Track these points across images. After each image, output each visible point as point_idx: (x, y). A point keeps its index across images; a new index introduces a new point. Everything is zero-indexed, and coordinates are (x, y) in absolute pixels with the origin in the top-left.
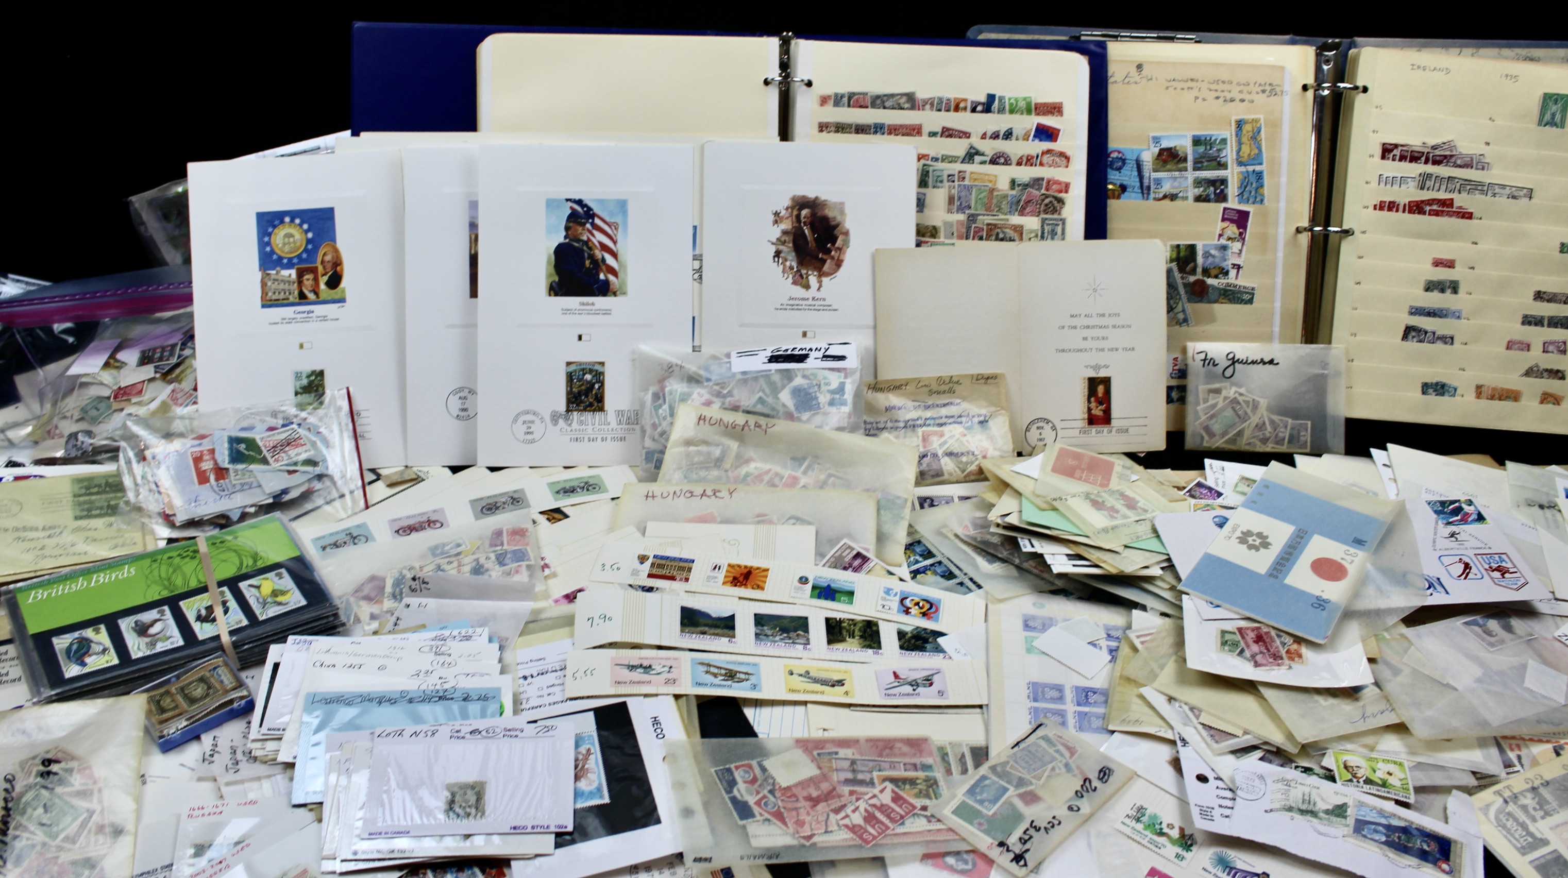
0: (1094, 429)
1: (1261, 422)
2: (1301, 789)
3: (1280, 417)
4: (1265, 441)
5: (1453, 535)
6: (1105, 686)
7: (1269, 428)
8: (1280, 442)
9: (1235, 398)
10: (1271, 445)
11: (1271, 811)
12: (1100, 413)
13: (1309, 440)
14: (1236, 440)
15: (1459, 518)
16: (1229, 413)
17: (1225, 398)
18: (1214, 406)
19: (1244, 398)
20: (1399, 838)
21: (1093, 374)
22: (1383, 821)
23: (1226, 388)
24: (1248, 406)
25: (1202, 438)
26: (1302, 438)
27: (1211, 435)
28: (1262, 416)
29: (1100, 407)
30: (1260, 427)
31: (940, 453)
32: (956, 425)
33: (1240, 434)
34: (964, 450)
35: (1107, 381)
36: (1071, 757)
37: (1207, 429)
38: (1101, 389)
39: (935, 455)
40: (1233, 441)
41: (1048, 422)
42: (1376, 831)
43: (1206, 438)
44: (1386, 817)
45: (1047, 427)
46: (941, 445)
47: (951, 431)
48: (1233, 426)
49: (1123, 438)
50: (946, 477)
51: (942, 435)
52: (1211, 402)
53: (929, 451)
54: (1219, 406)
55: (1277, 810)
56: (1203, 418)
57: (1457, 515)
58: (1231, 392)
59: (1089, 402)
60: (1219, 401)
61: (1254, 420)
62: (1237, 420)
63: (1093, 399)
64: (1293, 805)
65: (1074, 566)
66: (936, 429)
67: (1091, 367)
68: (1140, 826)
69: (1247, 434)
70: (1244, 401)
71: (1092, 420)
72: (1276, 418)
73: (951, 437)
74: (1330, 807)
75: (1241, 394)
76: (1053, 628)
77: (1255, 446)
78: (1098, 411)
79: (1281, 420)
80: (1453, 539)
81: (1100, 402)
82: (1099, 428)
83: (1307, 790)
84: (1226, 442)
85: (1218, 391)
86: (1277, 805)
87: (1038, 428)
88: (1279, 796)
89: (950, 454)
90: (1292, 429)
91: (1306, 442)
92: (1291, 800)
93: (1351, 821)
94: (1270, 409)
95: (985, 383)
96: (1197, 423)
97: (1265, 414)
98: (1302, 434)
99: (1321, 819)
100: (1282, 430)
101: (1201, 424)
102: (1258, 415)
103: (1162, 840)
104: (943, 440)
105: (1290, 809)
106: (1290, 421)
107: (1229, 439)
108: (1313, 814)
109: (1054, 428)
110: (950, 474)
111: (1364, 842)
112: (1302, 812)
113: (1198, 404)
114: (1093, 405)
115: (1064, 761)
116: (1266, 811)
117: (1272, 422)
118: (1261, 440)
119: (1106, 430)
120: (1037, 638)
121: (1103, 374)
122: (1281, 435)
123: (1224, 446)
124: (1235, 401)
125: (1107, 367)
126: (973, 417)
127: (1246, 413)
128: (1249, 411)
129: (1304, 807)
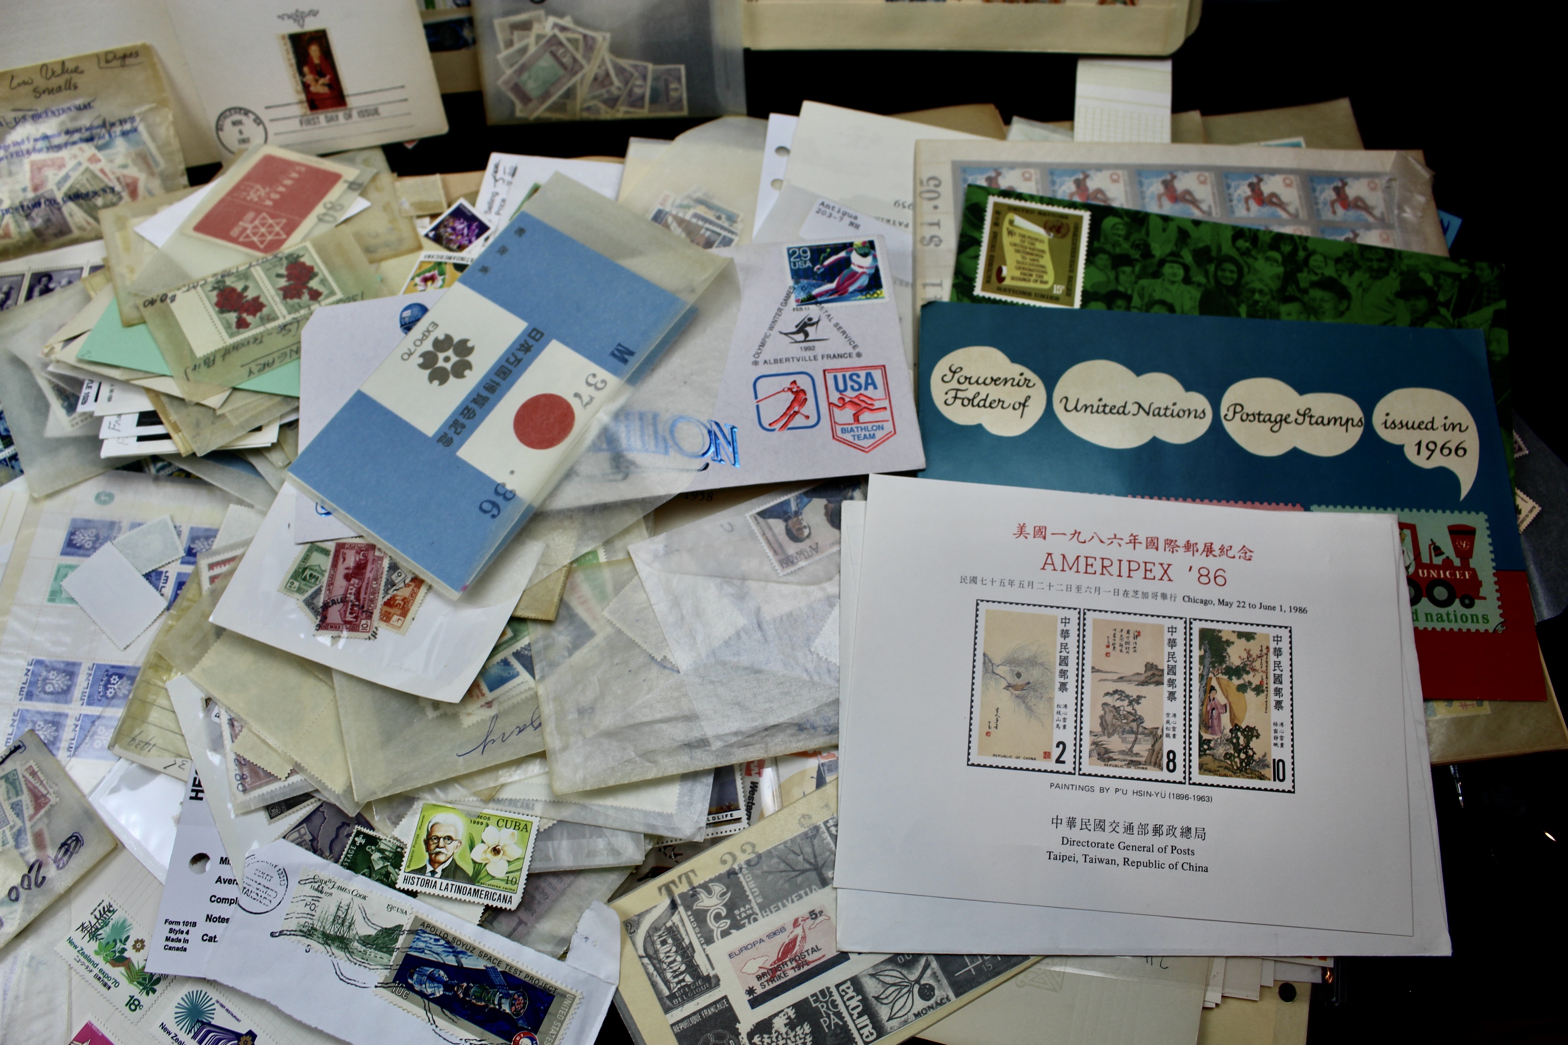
0: (322, 117)
1: (602, 73)
2: (338, 895)
3: (632, 62)
4: (612, 102)
5: (802, 328)
6: (139, 664)
7: (617, 82)
8: (637, 102)
9: (555, 36)
10: (623, 109)
11: (281, 933)
12: (324, 90)
13: (685, 96)
14: (565, 104)
15: (833, 285)
16: (546, 62)
17: (539, 37)
18: (524, 50)
19: (570, 35)
20: (466, 991)
21: (296, 29)
22: (451, 960)
23: (539, 20)
24: (577, 49)
25: (513, 104)
26: (673, 94)
27: (525, 99)
28: (603, 61)
29: (322, 81)
30: (602, 80)
31: (59, 196)
32: (84, 146)
33: (570, 94)
34: (97, 187)
35: (320, 38)
36: (31, 818)
37: (518, 89)
38: (314, 51)
39: (52, 202)
40: (558, 106)
41: (246, 112)
42: (432, 978)
43: (519, 106)
44: (456, 953)
45: (248, 121)
46: (59, 185)
47: (75, 157)
48: (556, 82)
49: (370, 124)
50: (76, 233)
51: (62, 166)
52: (517, 46)
53: (42, 196)
54: (532, 49)
55: (292, 933)
56: (509, 72)
57: (831, 281)
58: (547, 25)
59: (302, 74)
60: (530, 41)
61: (590, 69)
62: (561, 72)
63: (306, 69)
64: (318, 926)
65: (141, 439)
66: (53, 155)
67: (290, 17)
68: (91, 947)
69: (582, 93)
70: (569, 40)
71: (314, 103)
72: (625, 63)
73: (74, 169)
74: (373, 932)
75: (563, 29)
76: (108, 544)
77: (598, 111)
78: (319, 88)
79: (635, 67)
80: (801, 337)
81: (319, 73)
82: (331, 113)
83: (346, 898)
84: (550, 109)
85: (526, 26)
86: (293, 925)
87: (235, 123)
88: (301, 908)
89: (75, 196)
90: (656, 79)
91: (680, 100)
92: (317, 915)
93: (395, 959)
94: (616, 49)
95: (123, 66)
96: (500, 82)
97: (608, 57)
98: (673, 86)
99: (351, 953)
100: (639, 82)
101: (506, 83)
102: (595, 63)
103: (118, 973)
104: (62, 173)
105: (308, 933)
106: (650, 66)
107: (555, 103)
108: (342, 942)
109: (258, 121)
110: (81, 228)
111: (406, 998)
112: (328, 939)
113: (498, 51)
114: (309, 78)
115: (19, 824)
116: (272, 935)
117: (620, 71)
118: (605, 102)
119: (341, 114)
120: (72, 567)
121: (311, 25)
122: (638, 91)
123: (548, 115)
124: (554, 41)
125: (314, 13)
126: (113, 125)
127: (575, 60)
128: (579, 56)
129: (331, 930)
